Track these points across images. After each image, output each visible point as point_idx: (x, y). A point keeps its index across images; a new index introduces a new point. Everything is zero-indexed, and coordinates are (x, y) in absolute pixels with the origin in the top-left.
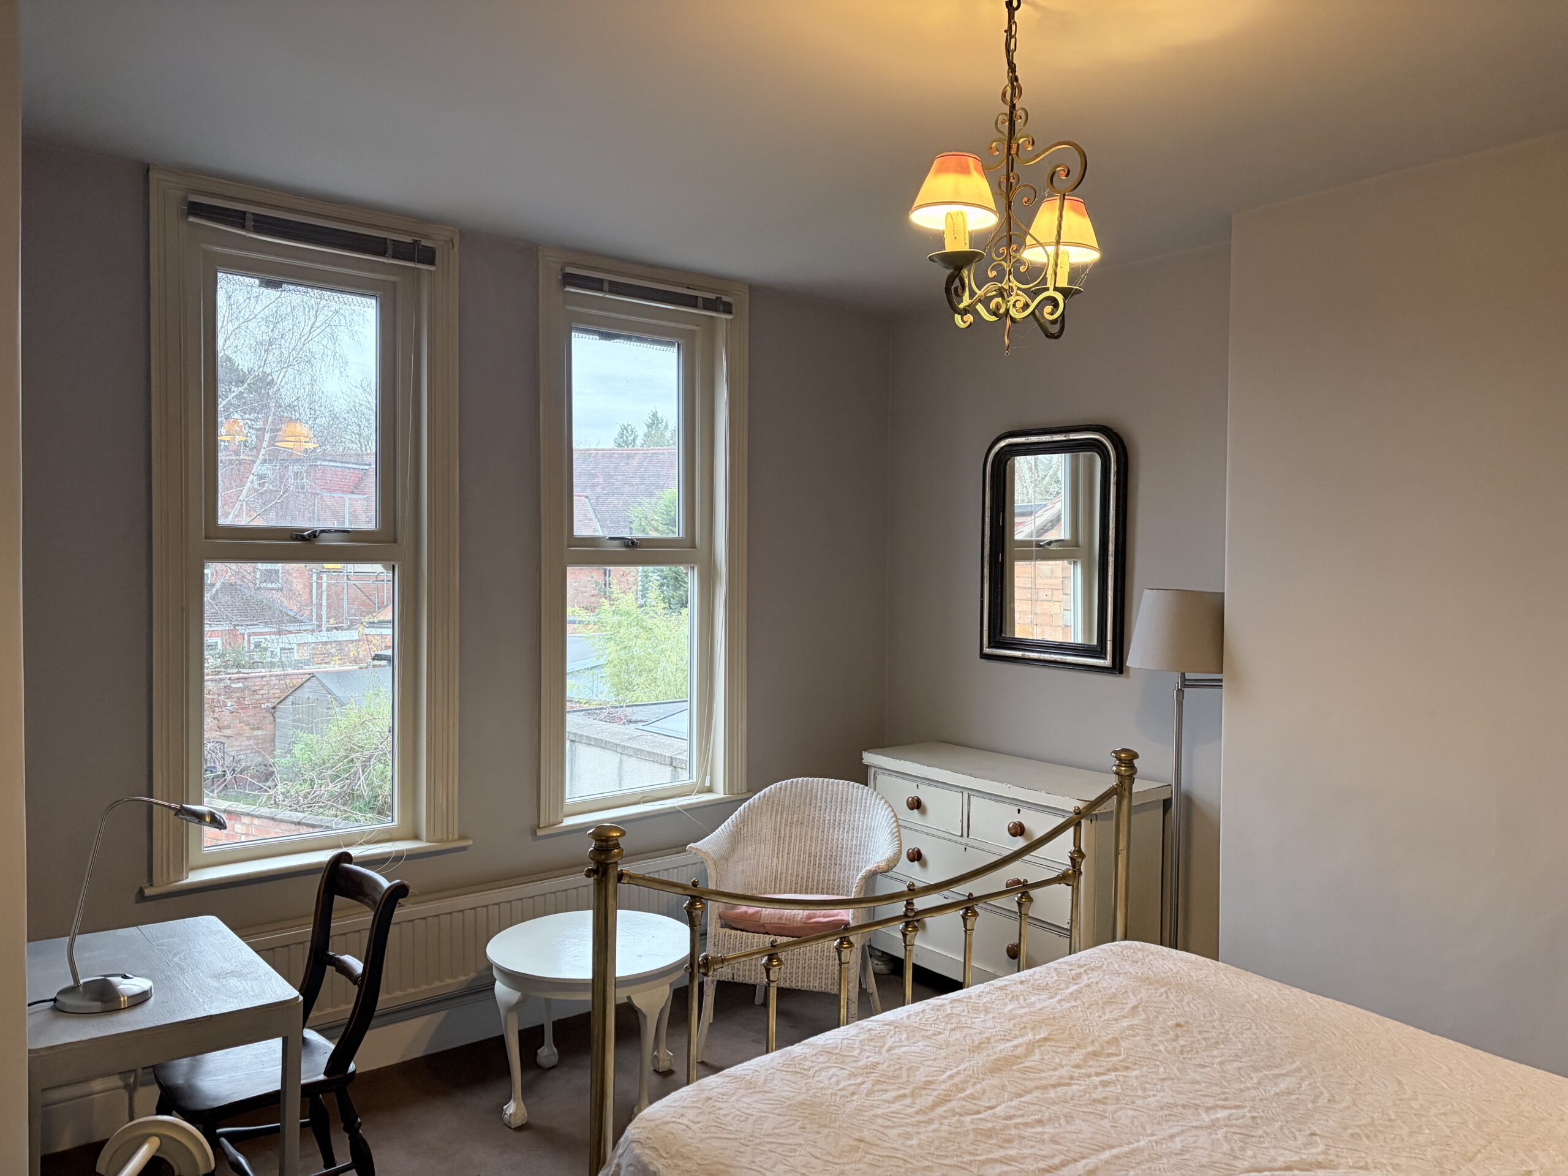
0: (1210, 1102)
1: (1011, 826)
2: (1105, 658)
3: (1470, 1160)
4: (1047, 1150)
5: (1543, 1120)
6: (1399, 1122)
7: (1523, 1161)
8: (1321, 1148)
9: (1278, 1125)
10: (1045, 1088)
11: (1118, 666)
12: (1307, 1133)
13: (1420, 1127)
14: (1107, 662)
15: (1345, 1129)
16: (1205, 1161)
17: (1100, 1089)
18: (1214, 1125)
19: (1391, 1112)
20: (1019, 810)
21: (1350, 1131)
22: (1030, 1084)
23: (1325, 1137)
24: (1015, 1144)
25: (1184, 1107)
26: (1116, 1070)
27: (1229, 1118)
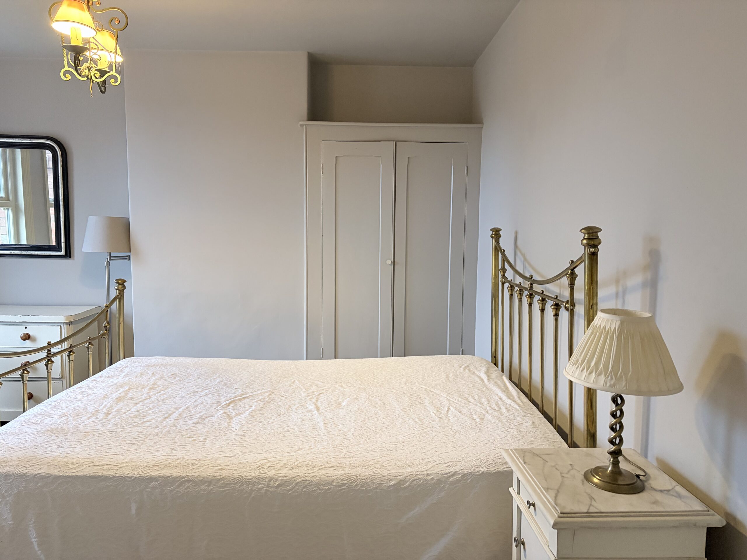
0: (201, 390)
1: (22, 336)
2: (61, 251)
3: (279, 383)
4: (160, 414)
5: (289, 370)
6: (256, 380)
7: (291, 380)
8: (240, 391)
9: (224, 389)
10: (142, 401)
11: (68, 255)
12: (234, 389)
13: (262, 379)
14: (63, 253)
15: (243, 385)
16: (211, 402)
17: (162, 396)
18: (206, 394)
19: (252, 378)
20: (26, 328)
21: (245, 385)
22: (137, 401)
23: (240, 388)
24: (147, 416)
25: (193, 393)
26: (162, 390)
27: (209, 391)
